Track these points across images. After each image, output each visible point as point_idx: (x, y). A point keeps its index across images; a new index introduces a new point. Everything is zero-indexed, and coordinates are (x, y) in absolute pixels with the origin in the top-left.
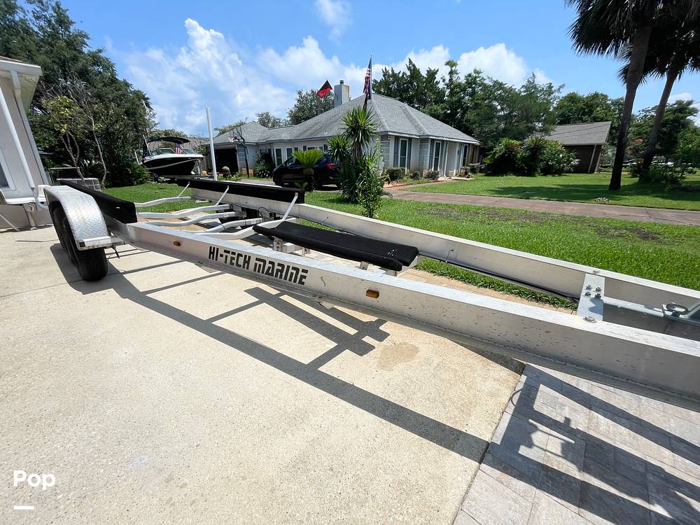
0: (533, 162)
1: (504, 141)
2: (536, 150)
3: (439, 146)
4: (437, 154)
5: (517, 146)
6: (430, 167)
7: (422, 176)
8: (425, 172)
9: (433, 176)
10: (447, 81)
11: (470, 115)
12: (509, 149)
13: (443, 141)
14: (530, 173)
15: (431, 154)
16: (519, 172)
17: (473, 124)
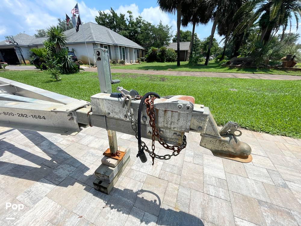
0: (163, 57)
1: (152, 48)
2: (163, 52)
3: (124, 49)
4: (124, 53)
5: (156, 50)
6: (121, 58)
7: (117, 62)
8: (119, 61)
9: (123, 63)
10: (129, 20)
11: (140, 37)
12: (154, 51)
13: (126, 47)
14: (162, 61)
15: (121, 53)
16: (158, 61)
17: (141, 40)
